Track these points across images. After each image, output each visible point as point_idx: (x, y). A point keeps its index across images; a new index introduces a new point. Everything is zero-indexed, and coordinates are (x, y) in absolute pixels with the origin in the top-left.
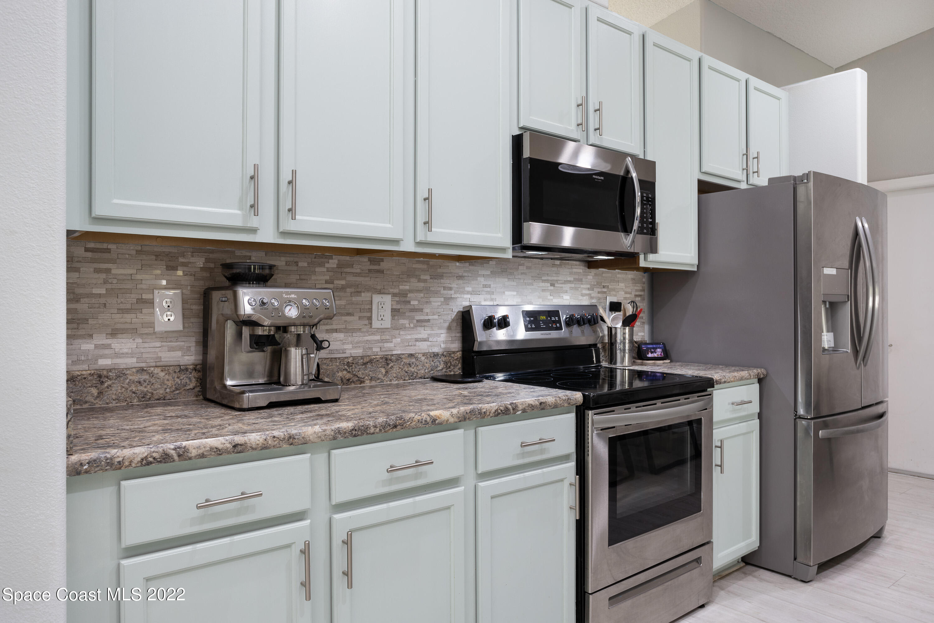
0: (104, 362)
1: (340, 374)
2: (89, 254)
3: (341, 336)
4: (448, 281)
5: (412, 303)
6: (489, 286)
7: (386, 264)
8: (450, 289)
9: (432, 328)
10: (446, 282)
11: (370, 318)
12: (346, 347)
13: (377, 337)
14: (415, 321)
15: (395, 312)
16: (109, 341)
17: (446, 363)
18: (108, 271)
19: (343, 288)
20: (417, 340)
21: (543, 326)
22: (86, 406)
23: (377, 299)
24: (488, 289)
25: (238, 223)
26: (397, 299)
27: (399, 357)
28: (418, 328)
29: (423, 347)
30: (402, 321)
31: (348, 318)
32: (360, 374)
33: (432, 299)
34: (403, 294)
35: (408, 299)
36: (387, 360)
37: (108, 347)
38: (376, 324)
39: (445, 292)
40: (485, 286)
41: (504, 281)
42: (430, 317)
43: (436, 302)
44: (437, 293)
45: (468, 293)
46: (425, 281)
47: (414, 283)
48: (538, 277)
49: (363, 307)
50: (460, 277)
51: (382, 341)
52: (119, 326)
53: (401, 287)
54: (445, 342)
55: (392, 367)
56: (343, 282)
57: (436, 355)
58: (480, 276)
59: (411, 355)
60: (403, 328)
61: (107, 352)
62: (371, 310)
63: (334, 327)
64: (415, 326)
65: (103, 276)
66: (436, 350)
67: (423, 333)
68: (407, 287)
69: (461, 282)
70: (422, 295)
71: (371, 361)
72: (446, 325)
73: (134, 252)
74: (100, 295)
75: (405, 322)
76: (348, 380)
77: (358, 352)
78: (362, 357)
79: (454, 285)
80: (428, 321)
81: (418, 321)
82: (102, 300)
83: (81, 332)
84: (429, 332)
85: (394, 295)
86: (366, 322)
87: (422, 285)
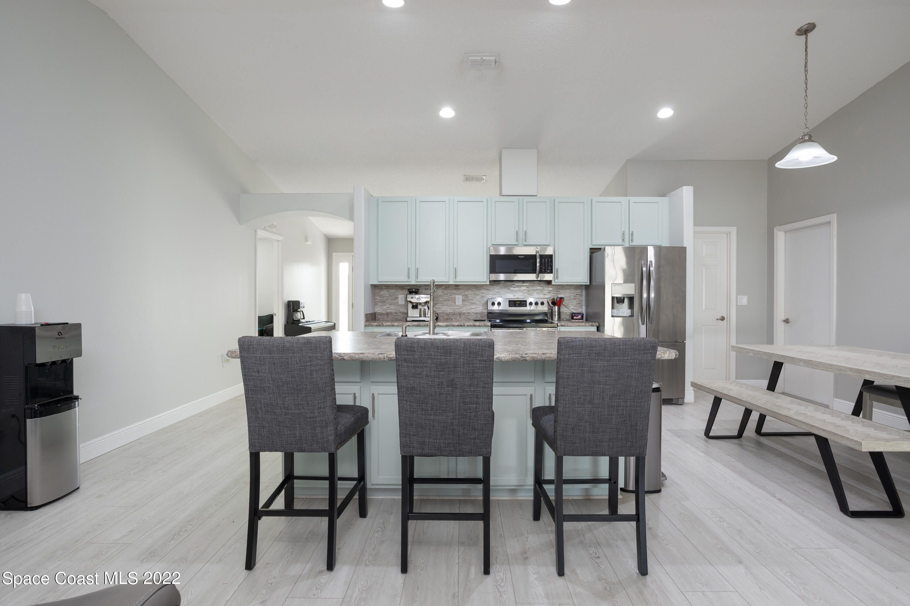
0: (388, 311)
1: (445, 317)
2: (386, 288)
3: (446, 307)
4: (483, 291)
5: (469, 298)
7: (460, 287)
11: (455, 302)
12: (448, 310)
13: (457, 307)
14: (470, 303)
15: (463, 300)
16: (389, 306)
17: (481, 316)
18: (389, 291)
19: (447, 294)
20: (471, 309)
21: (517, 305)
22: (385, 320)
23: (457, 296)
24: (499, 293)
27: (464, 313)
28: (472, 305)
29: (473, 311)
31: (448, 302)
32: (451, 317)
33: (476, 297)
34: (466, 296)
35: (468, 297)
36: (460, 314)
37: (389, 307)
38: (457, 303)
39: (482, 294)
40: (497, 292)
41: (506, 290)
42: (476, 302)
43: (478, 297)
44: (478, 295)
45: (491, 294)
46: (474, 291)
47: (470, 292)
49: (453, 299)
51: (459, 308)
52: (391, 303)
53: (466, 293)
54: (479, 310)
55: (462, 316)
56: (447, 292)
57: (477, 313)
58: (495, 289)
59: (468, 313)
60: (466, 305)
62: (455, 300)
63: (444, 304)
65: (388, 292)
67: (474, 307)
68: (468, 293)
69: (488, 291)
70: (473, 295)
71: (455, 314)
72: (482, 304)
73: (394, 287)
74: (387, 296)
75: (467, 303)
76: (448, 319)
77: (451, 311)
78: (452, 313)
79: (485, 292)
80: (475, 303)
81: (471, 303)
82: (388, 297)
83: (384, 304)
84: (476, 306)
85: (463, 295)
86: (454, 303)
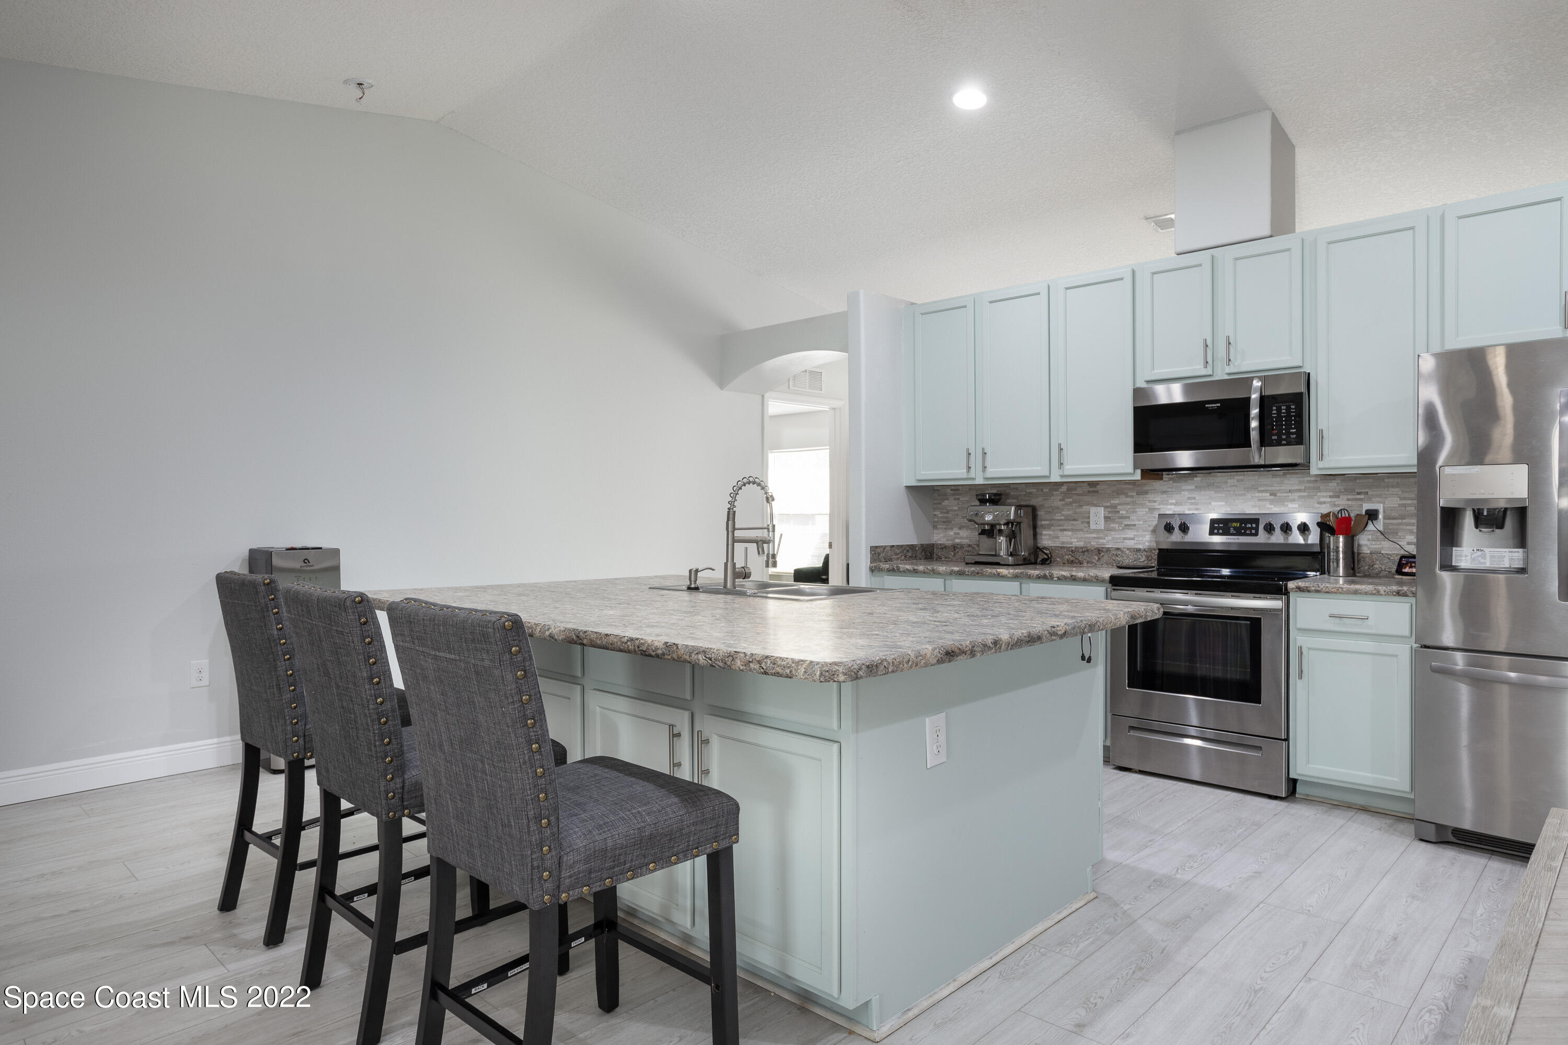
0: (957, 541)
1: (1067, 557)
2: (952, 492)
3: (1070, 533)
4: (1153, 496)
5: (1121, 512)
6: (1194, 498)
7: (1098, 487)
8: (1155, 502)
9: (1137, 531)
10: (1151, 497)
11: (1089, 523)
12: (1073, 540)
13: (1095, 535)
14: (1123, 526)
15: (1107, 518)
16: (959, 531)
17: (1147, 557)
18: (958, 499)
19: (1071, 503)
20: (1125, 539)
21: (1232, 530)
22: (950, 560)
23: (1093, 510)
24: (1193, 501)
25: (965, 476)
26: (1109, 510)
27: (1108, 550)
28: (1126, 530)
29: (1131, 544)
30: (1112, 525)
31: (1074, 522)
32: (1080, 558)
33: (1137, 510)
34: (1114, 506)
35: (1117, 510)
36: (1099, 551)
37: (958, 534)
38: (1093, 526)
39: (1150, 504)
40: (1189, 498)
41: (1212, 493)
42: (1136, 523)
43: (1142, 512)
44: (1142, 505)
45: (1172, 504)
46: (1132, 497)
47: (1123, 499)
48: (1254, 488)
49: (1084, 515)
50: (1164, 492)
51: (1098, 538)
52: (963, 525)
53: (1112, 502)
54: (1150, 541)
55: (1103, 556)
56: (1071, 500)
57: (1139, 550)
58: (1184, 490)
59: (1118, 549)
60: (1113, 530)
61: (958, 536)
62: (1089, 517)
63: (1065, 528)
64: (1123, 529)
65: (957, 501)
66: (1141, 547)
67: (1130, 534)
68: (1117, 502)
69: (1165, 496)
70: (1129, 507)
71: (1087, 551)
72: (1151, 528)
73: (968, 490)
74: (955, 510)
75: (1116, 526)
76: (1072, 561)
77: (1081, 544)
78: (1081, 548)
79: (1158, 499)
80: (1135, 525)
81: (1125, 525)
82: (957, 513)
83: (949, 527)
84: (1135, 533)
85: (1106, 507)
86: (1087, 525)
87: (1129, 500)
